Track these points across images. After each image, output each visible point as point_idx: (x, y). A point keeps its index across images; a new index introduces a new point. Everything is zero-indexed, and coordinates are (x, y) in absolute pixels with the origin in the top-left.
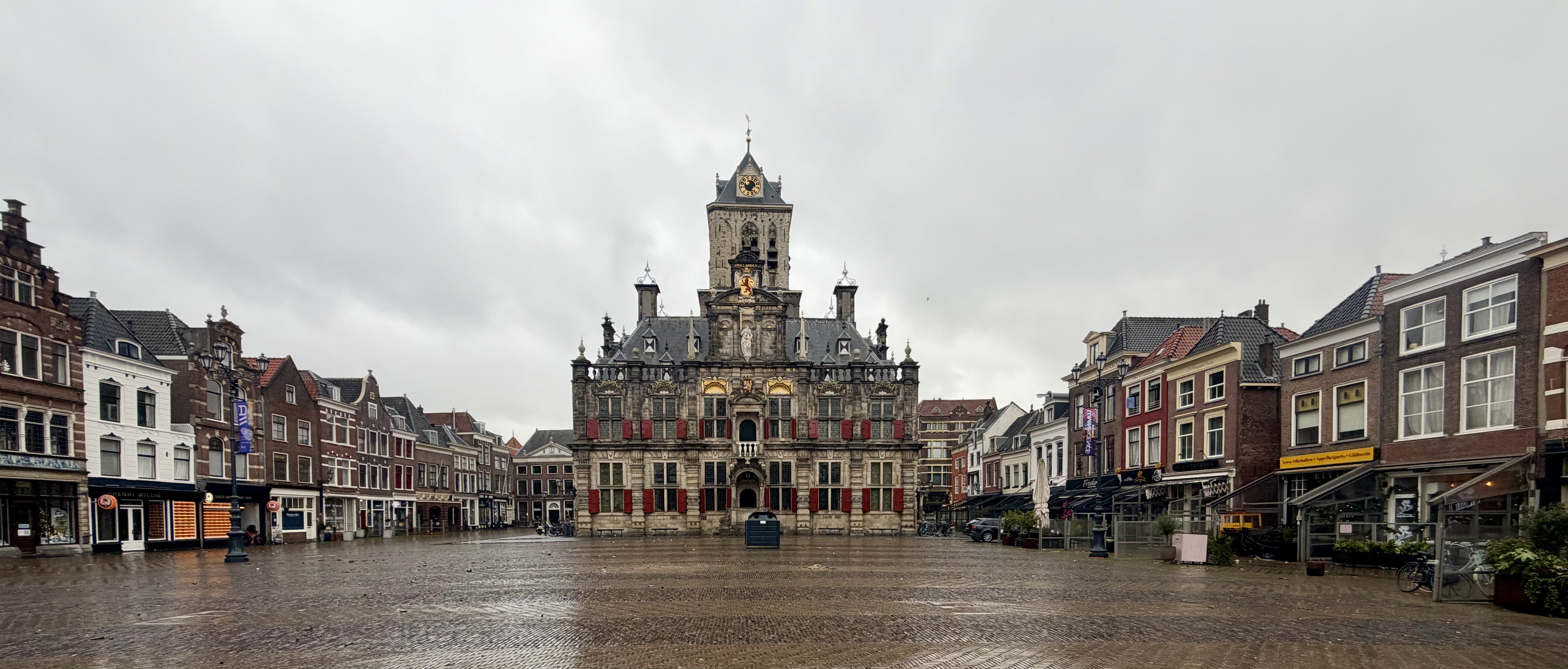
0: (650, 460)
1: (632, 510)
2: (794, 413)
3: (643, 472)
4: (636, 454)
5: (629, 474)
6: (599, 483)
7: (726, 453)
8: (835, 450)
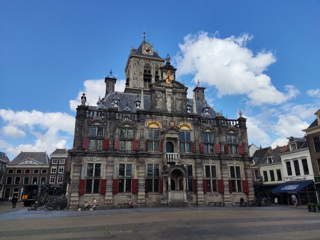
0: (117, 162)
1: (105, 192)
2: (192, 139)
3: (113, 169)
4: (110, 158)
5: (105, 170)
6: (86, 175)
7: (159, 159)
8: (213, 159)
